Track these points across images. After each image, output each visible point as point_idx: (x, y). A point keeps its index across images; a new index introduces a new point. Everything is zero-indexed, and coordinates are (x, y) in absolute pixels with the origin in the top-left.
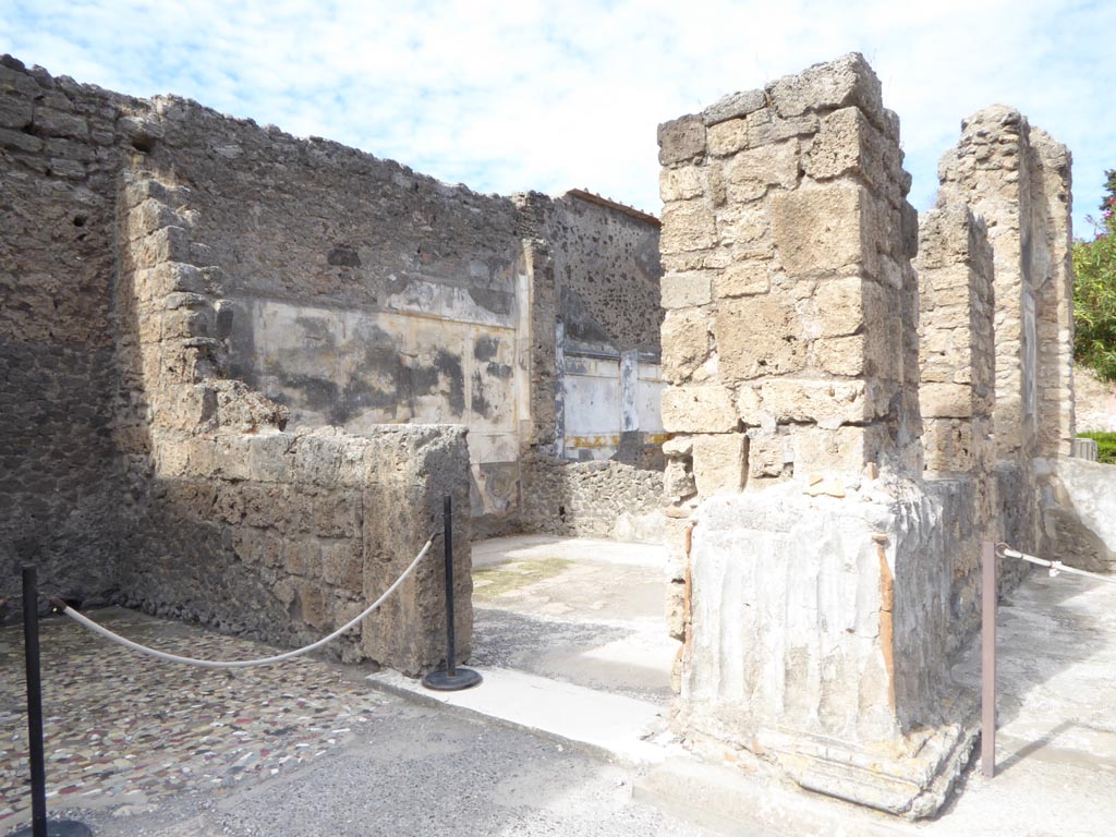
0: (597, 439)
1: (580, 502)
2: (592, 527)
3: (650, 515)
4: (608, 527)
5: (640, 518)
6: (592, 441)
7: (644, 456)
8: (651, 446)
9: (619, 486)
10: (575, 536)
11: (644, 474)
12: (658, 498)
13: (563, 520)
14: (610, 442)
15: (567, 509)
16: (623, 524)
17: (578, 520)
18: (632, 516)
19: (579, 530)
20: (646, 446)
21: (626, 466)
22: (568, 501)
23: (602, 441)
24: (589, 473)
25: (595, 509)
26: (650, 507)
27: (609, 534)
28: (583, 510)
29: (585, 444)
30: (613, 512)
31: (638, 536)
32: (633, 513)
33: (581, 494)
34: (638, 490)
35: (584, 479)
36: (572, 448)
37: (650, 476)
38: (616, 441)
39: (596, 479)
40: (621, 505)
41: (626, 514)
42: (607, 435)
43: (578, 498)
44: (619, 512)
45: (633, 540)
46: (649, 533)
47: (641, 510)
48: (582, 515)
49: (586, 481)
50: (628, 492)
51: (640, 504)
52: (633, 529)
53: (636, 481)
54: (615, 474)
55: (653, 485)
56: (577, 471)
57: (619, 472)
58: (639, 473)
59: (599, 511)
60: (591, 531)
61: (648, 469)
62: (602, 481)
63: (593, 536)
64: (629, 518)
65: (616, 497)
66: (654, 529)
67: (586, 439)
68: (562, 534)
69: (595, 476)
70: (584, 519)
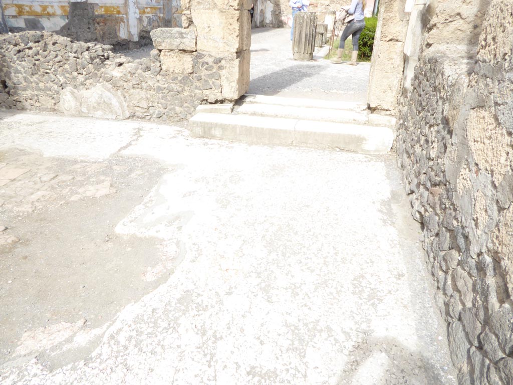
0: (44, 8)
1: (20, 75)
2: (37, 101)
3: (93, 90)
4: (53, 101)
5: (83, 92)
6: (38, 9)
7: (96, 25)
8: (102, 16)
9: (57, 60)
10: (23, 109)
11: (81, 47)
12: (99, 73)
13: (8, 93)
14: (59, 12)
15: (9, 83)
16: (67, 98)
17: (24, 94)
18: (75, 91)
19: (27, 104)
20: (98, 16)
21: (62, 38)
22: (8, 74)
23: (50, 10)
24: (23, 45)
25: (37, 84)
26: (91, 81)
27: (56, 107)
28: (25, 84)
29: (29, 13)
30: (55, 87)
31: (84, 110)
32: (75, 87)
33: (19, 68)
34: (77, 64)
35: (19, 51)
36: (14, 17)
37: (88, 49)
38: (65, 11)
39: (31, 52)
40: (62, 79)
41: (69, 88)
42: (55, 5)
43: (17, 71)
44: (62, 87)
45: (80, 114)
46: (94, 107)
47: (83, 84)
48: (25, 89)
49: (21, 54)
50: (67, 66)
51: (81, 78)
52: (78, 104)
53: (74, 55)
54: (50, 47)
55: (92, 59)
56: (10, 43)
57: (54, 44)
58: (76, 45)
59: (41, 85)
60: (38, 104)
61: (87, 41)
62: (37, 54)
63: (41, 109)
64: (72, 93)
65: (56, 71)
66: (99, 104)
67: (30, 7)
68: (10, 108)
69: (30, 48)
70: (28, 93)
